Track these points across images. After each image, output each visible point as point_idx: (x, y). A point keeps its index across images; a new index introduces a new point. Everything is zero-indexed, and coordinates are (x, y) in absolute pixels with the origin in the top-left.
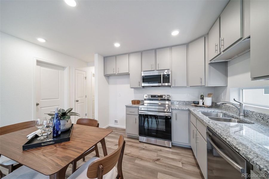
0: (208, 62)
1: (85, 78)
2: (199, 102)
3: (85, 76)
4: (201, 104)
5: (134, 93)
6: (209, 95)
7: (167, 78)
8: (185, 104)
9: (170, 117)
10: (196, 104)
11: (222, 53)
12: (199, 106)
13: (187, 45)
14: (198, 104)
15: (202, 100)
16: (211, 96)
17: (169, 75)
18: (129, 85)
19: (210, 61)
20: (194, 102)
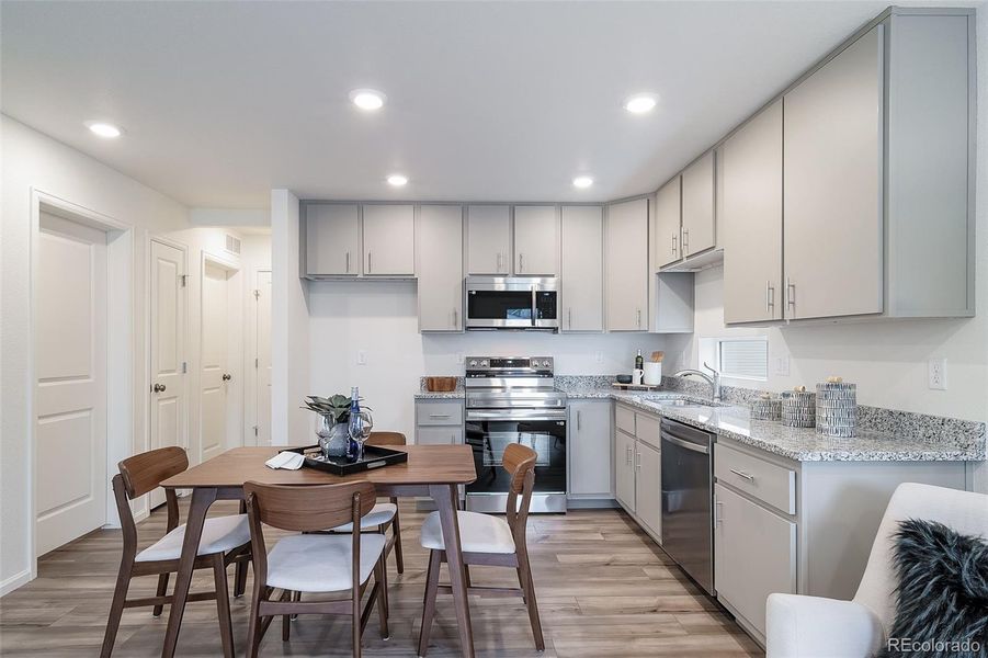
0: (654, 270)
1: (181, 280)
2: (631, 377)
3: (181, 273)
4: (636, 382)
5: (425, 352)
6: (656, 356)
7: (547, 304)
8: (593, 384)
9: (562, 424)
10: (624, 382)
11: (685, 261)
12: (632, 389)
13: (604, 207)
14: (630, 382)
15: (638, 371)
16: (661, 358)
17: (553, 294)
18: (415, 321)
19: (661, 268)
20: (620, 379)
